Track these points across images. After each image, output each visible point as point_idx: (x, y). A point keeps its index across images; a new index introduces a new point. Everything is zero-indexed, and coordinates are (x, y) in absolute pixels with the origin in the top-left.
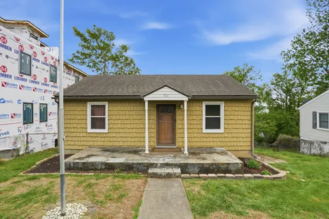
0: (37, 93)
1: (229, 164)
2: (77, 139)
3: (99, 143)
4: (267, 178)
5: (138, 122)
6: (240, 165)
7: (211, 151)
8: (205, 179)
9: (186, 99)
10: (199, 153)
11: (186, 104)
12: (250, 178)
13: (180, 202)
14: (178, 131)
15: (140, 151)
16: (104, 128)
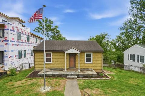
0: (23, 46)
1: (92, 75)
2: (41, 65)
3: (49, 67)
4: (104, 79)
5: (62, 59)
6: (96, 75)
7: (87, 70)
8: (84, 79)
9: (79, 52)
10: (83, 71)
11: (79, 54)
12: (99, 79)
13: (76, 86)
14: (76, 63)
15: (63, 70)
16: (50, 61)
